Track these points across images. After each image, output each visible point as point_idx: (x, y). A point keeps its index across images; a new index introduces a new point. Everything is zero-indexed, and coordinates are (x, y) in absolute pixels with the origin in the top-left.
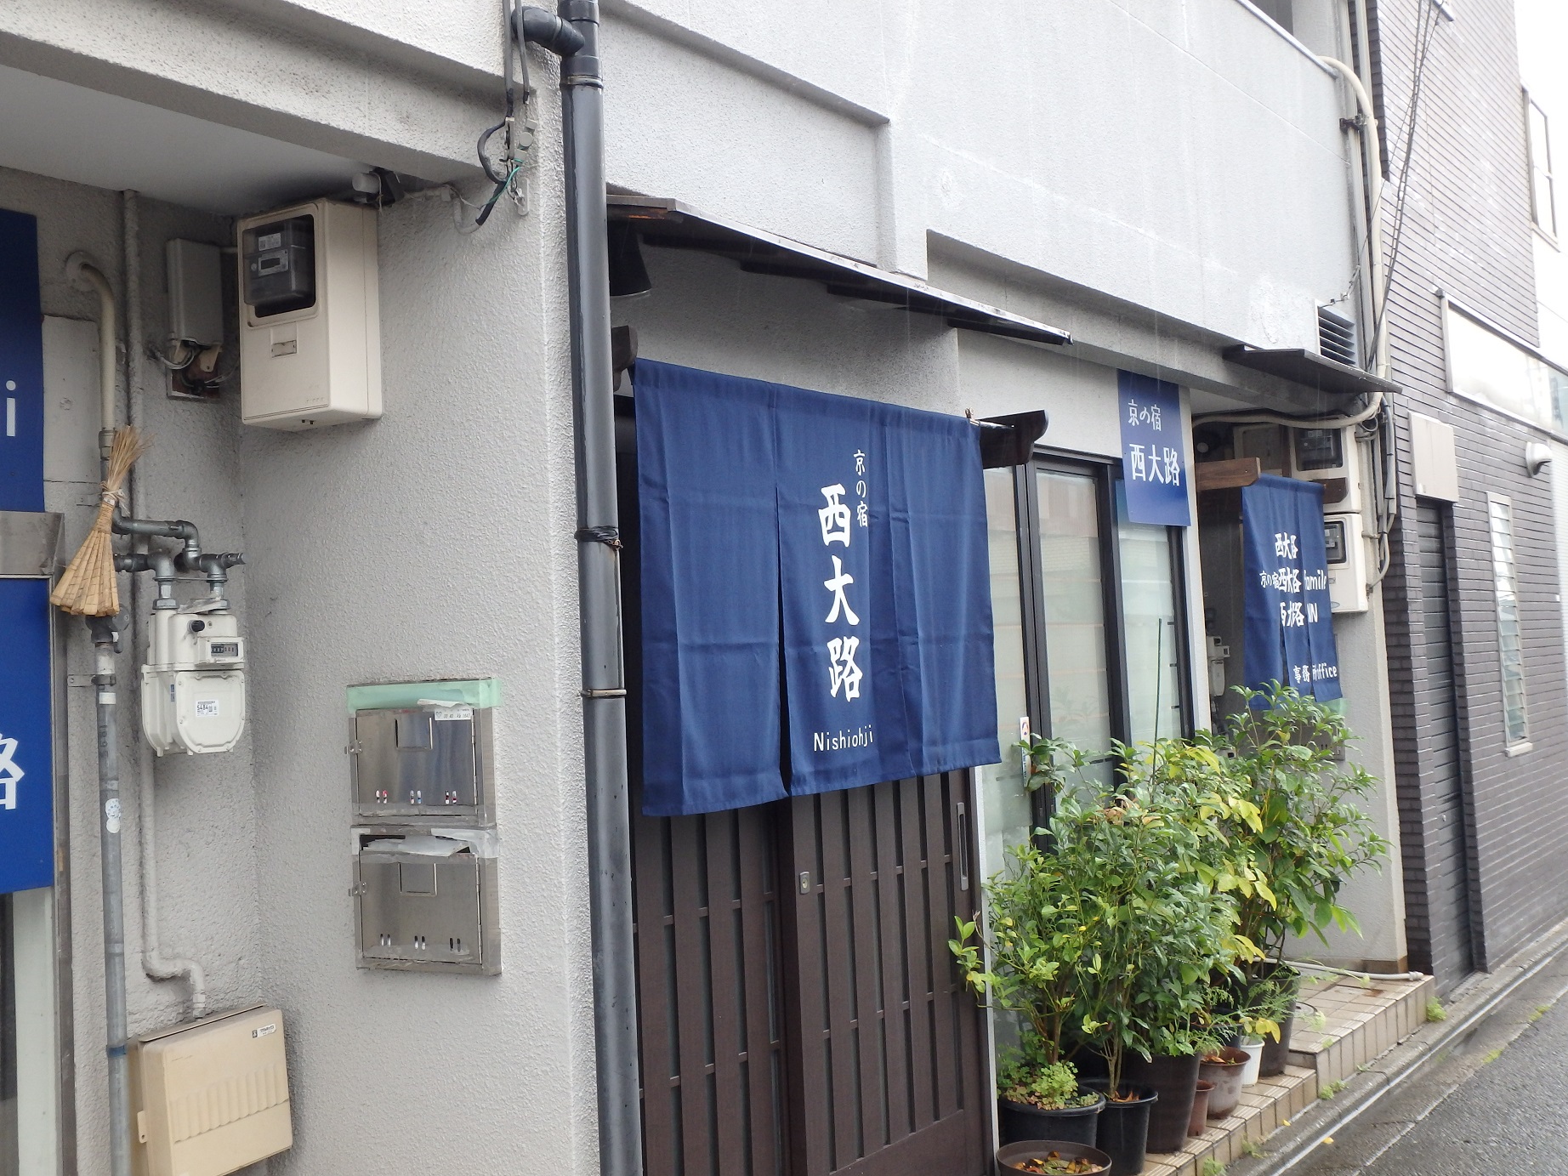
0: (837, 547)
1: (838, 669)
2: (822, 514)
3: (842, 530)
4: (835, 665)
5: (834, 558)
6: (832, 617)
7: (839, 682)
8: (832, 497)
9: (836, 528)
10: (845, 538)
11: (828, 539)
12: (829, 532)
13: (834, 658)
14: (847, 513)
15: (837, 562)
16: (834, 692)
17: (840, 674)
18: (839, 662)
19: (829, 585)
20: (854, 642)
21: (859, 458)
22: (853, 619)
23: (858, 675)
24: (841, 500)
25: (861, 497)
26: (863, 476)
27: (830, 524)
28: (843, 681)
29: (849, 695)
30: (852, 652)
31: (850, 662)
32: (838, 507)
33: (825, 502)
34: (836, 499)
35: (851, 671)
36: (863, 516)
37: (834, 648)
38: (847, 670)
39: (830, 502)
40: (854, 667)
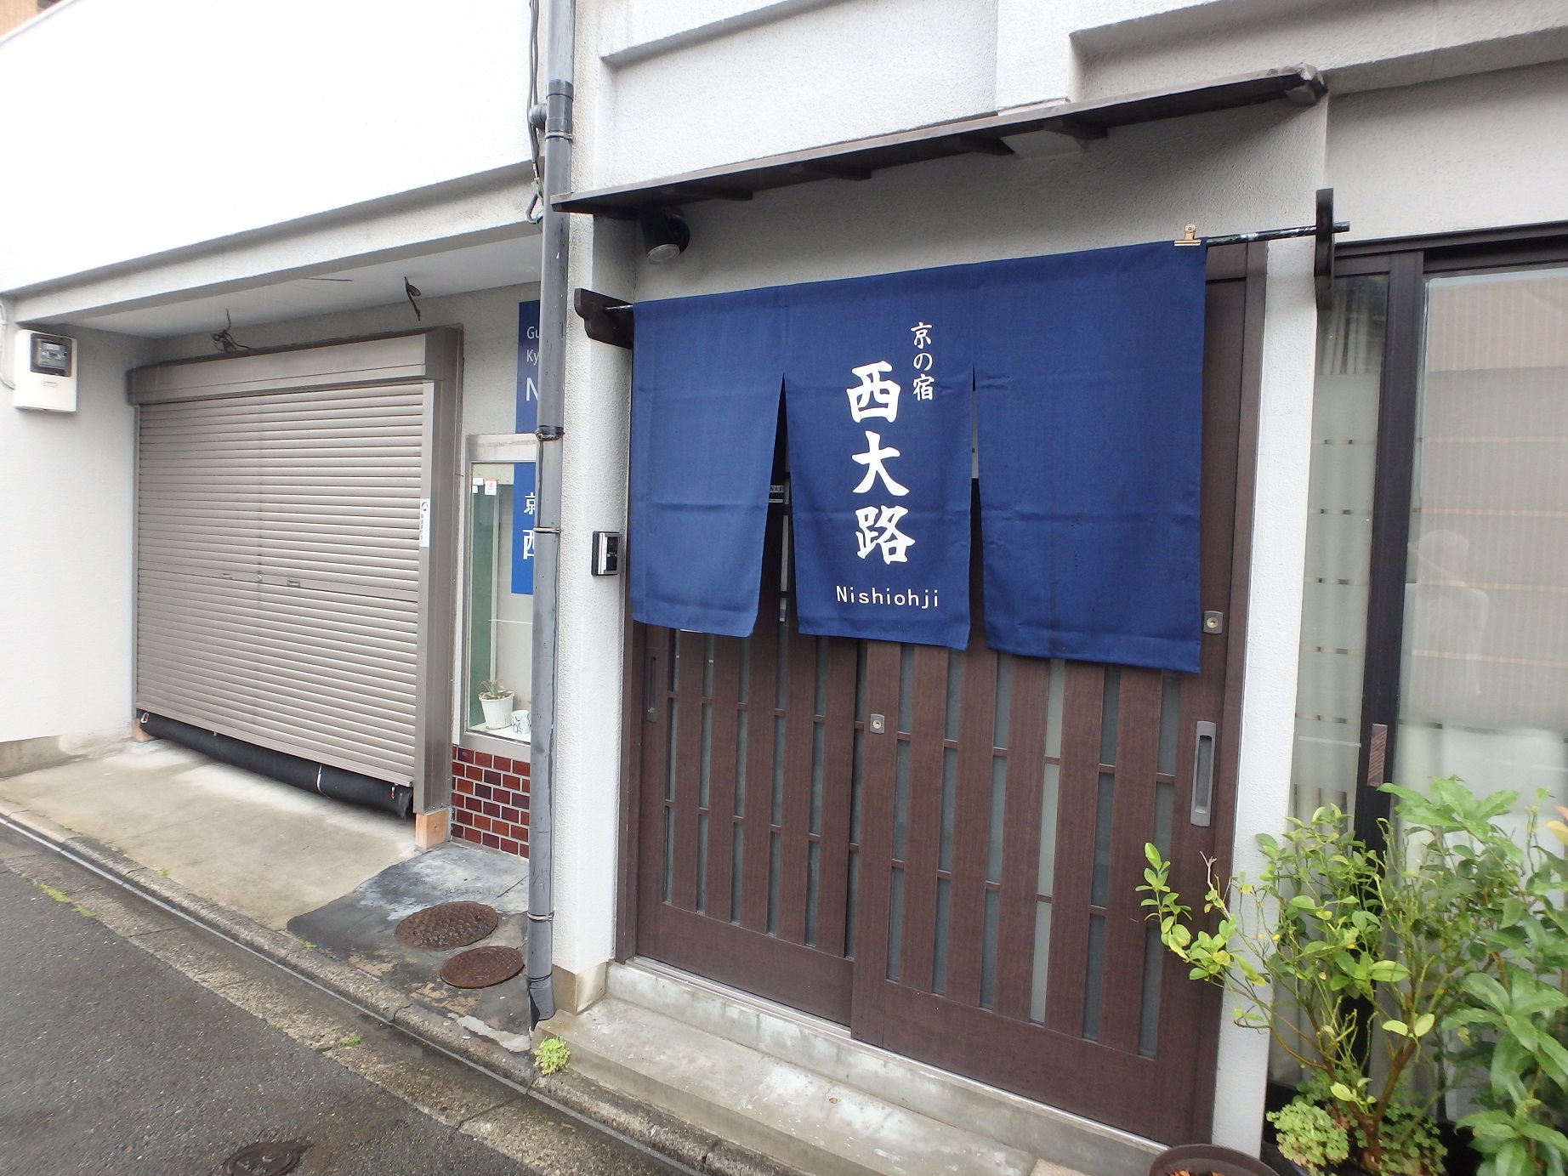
0: (876, 424)
1: (870, 535)
2: (852, 394)
3: (886, 406)
4: (866, 531)
5: (869, 434)
6: (864, 487)
7: (871, 547)
8: (870, 376)
9: (873, 403)
10: (891, 414)
11: (858, 416)
12: (861, 409)
13: (863, 524)
14: (895, 389)
15: (873, 438)
16: (863, 554)
17: (872, 540)
18: (871, 528)
19: (860, 458)
20: (900, 512)
21: (921, 332)
22: (897, 490)
23: (904, 542)
24: (884, 376)
25: (922, 370)
26: (927, 348)
27: (865, 402)
28: (878, 546)
29: (888, 559)
30: (895, 520)
31: (891, 529)
32: (878, 385)
33: (857, 382)
34: (877, 377)
35: (893, 537)
36: (924, 389)
37: (866, 515)
38: (886, 536)
39: (866, 380)
40: (898, 534)
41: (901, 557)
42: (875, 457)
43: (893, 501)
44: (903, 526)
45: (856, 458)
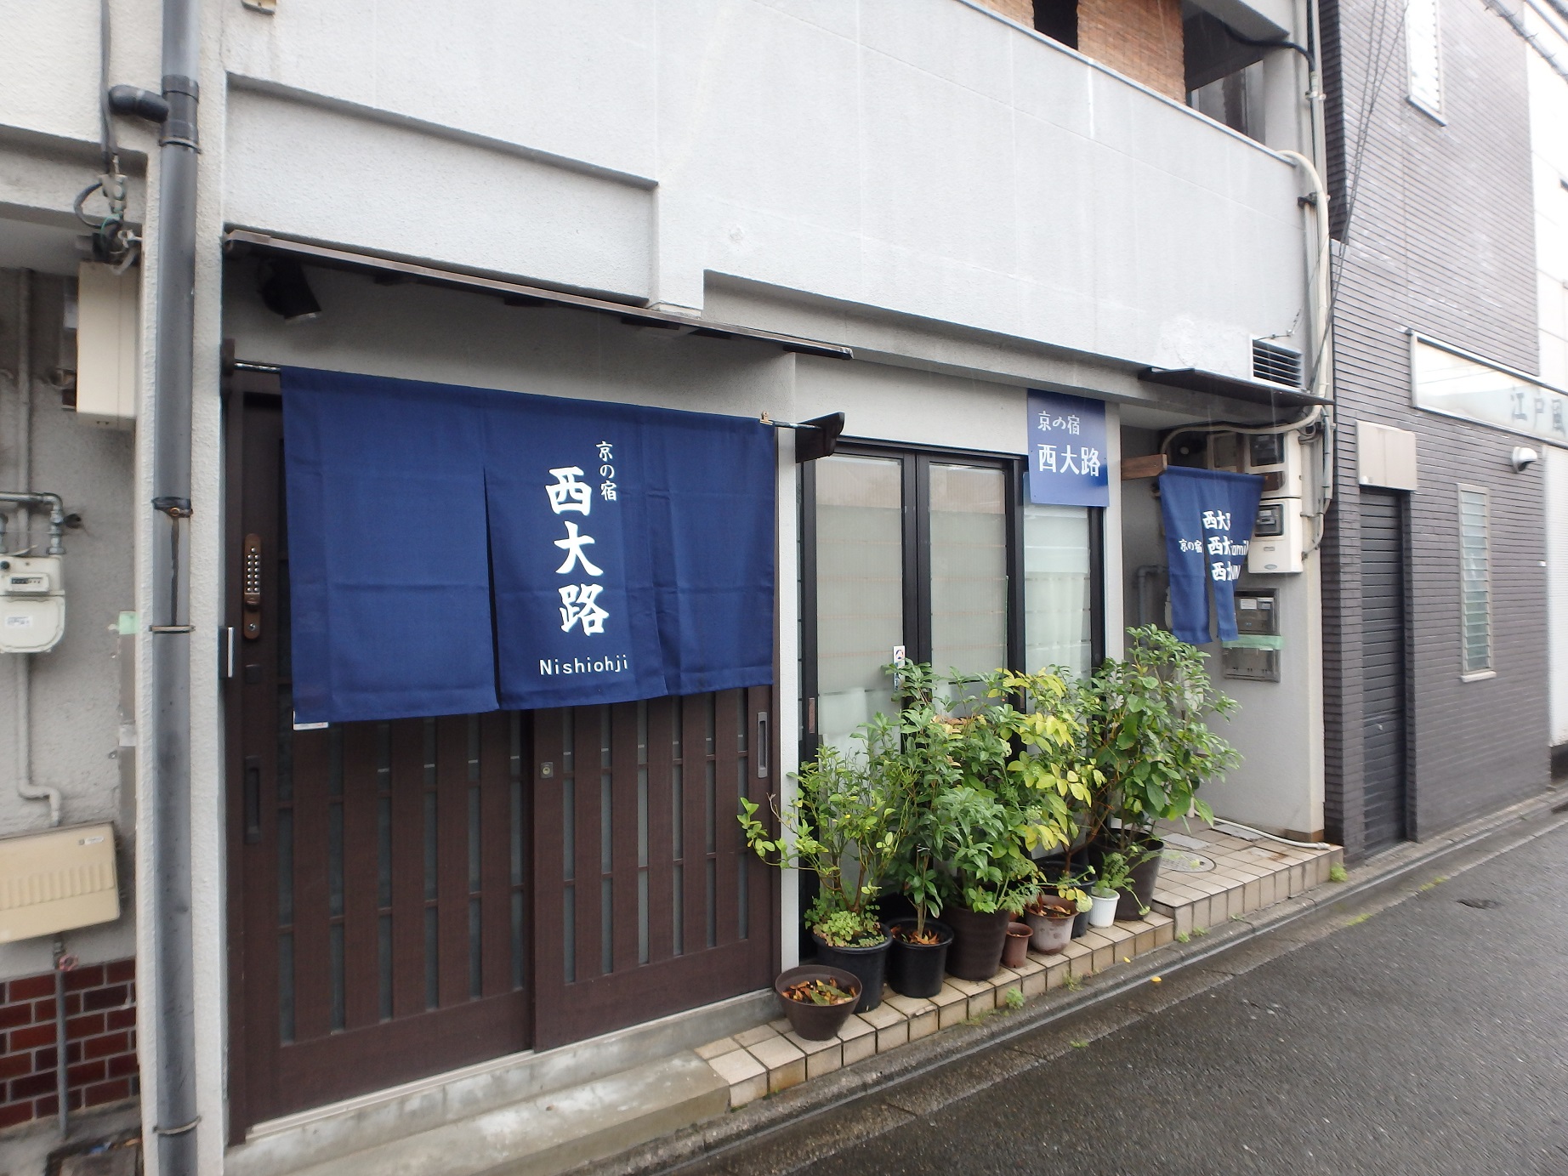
0: (575, 516)
1: (572, 610)
2: (551, 490)
3: (581, 502)
4: (569, 607)
5: (568, 524)
6: (566, 568)
7: (573, 620)
8: (566, 477)
9: (569, 500)
10: (585, 509)
11: (557, 509)
12: (560, 503)
13: (566, 601)
14: (587, 490)
15: (572, 528)
16: (566, 628)
17: (575, 614)
18: (574, 604)
19: (560, 544)
20: (597, 589)
21: (605, 449)
22: (593, 570)
23: (601, 615)
24: (578, 479)
25: (607, 478)
26: (609, 462)
27: (563, 497)
28: (580, 619)
29: (588, 631)
30: (593, 597)
31: (590, 604)
32: (573, 485)
33: (555, 481)
34: (571, 479)
35: (592, 611)
36: (609, 492)
37: (567, 593)
38: (586, 610)
39: (562, 480)
40: (596, 608)
41: (598, 629)
42: (574, 543)
43: (590, 581)
44: (600, 601)
45: (557, 543)
